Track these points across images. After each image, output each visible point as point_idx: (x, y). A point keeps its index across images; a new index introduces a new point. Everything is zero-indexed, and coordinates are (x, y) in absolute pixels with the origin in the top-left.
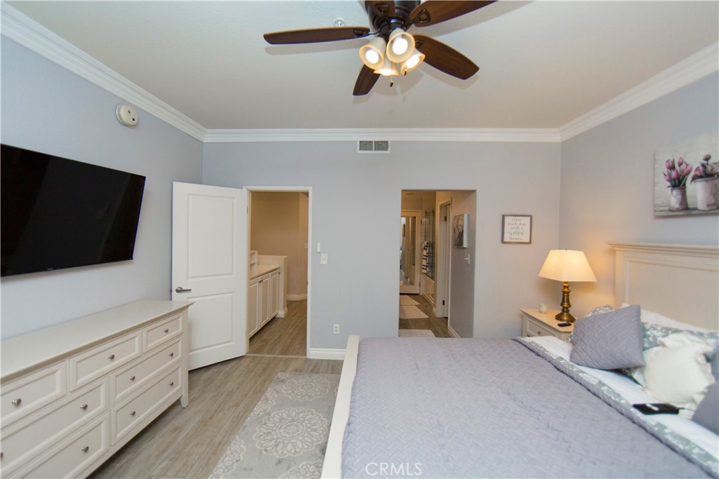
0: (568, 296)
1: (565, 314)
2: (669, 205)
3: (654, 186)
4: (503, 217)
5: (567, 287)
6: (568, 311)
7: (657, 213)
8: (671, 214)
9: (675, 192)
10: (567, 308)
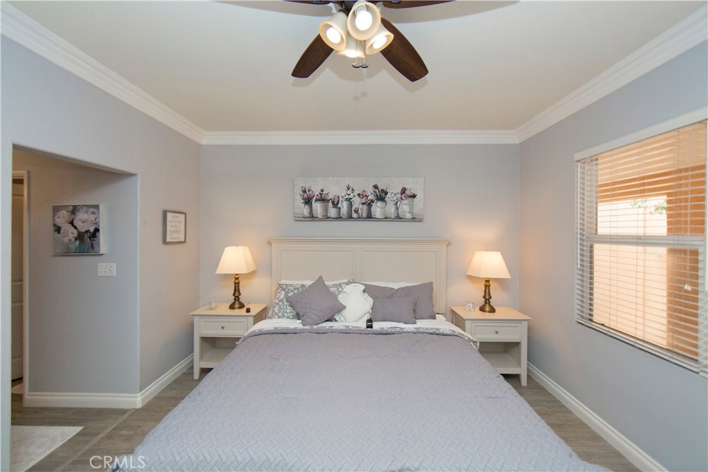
0: (238, 286)
1: (237, 302)
2: (303, 214)
3: (294, 201)
4: (165, 213)
5: (238, 278)
6: (238, 300)
7: (296, 219)
8: (304, 219)
9: (306, 206)
10: (238, 297)
